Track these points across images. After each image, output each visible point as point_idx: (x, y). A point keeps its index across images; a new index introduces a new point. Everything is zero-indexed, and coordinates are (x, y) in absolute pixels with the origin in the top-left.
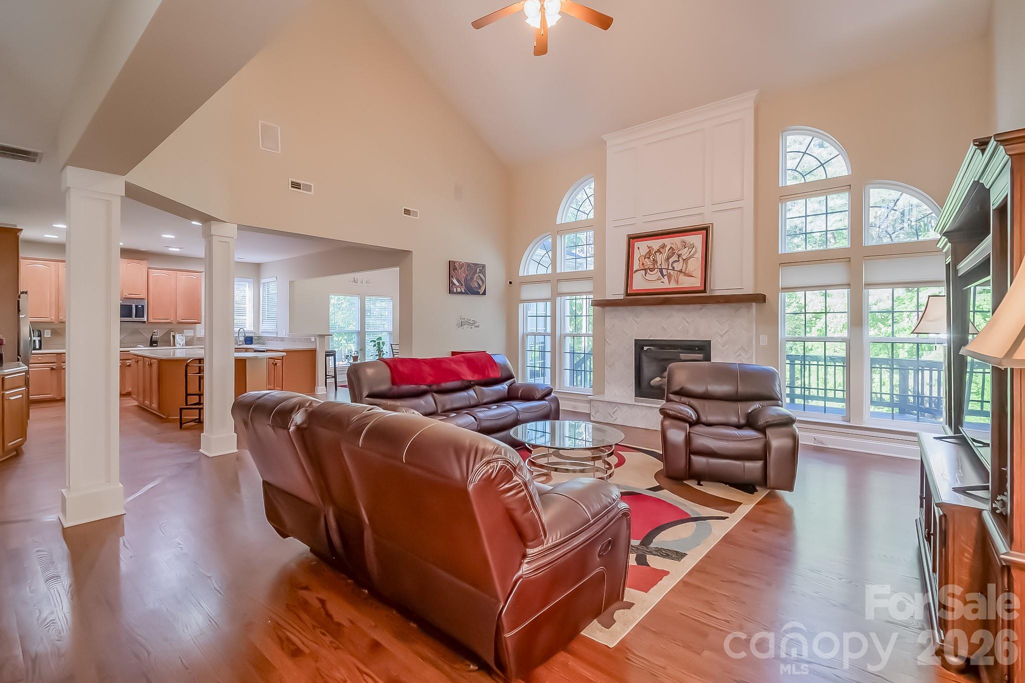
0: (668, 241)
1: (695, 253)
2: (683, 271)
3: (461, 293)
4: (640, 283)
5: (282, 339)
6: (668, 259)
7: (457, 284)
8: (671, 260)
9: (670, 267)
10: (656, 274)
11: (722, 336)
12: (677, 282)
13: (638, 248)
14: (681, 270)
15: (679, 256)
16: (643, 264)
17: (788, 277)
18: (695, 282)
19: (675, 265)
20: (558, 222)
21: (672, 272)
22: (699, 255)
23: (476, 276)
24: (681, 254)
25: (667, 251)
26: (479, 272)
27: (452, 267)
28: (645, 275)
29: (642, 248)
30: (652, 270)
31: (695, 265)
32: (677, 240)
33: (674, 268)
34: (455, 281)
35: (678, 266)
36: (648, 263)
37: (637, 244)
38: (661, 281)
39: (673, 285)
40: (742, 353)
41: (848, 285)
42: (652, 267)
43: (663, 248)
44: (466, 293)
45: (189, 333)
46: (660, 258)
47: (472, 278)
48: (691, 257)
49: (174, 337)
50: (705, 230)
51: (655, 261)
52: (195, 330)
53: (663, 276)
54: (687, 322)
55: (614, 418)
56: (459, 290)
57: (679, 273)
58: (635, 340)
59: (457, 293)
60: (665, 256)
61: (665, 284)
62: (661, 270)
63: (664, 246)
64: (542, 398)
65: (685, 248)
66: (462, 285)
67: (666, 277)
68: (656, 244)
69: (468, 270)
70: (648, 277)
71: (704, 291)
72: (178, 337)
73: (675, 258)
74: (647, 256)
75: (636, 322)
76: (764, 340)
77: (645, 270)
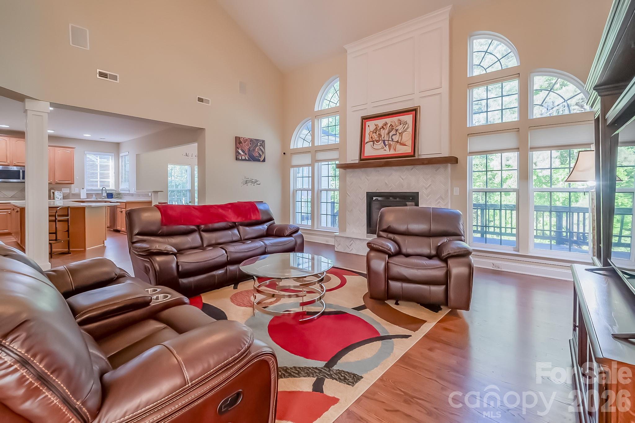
0: (389, 120)
1: (407, 128)
2: (399, 141)
3: (245, 160)
4: (369, 151)
5: (132, 195)
6: (389, 133)
7: (242, 153)
8: (391, 134)
9: (390, 139)
10: (381, 144)
11: (426, 189)
12: (395, 150)
13: (369, 126)
14: (398, 141)
15: (397, 130)
16: (372, 137)
17: (474, 144)
18: (408, 150)
19: (393, 137)
20: (316, 109)
21: (391, 143)
22: (410, 130)
23: (257, 148)
24: (398, 129)
25: (388, 127)
26: (260, 146)
27: (238, 141)
28: (373, 145)
29: (371, 125)
30: (378, 141)
31: (407, 137)
32: (395, 119)
33: (393, 139)
34: (240, 151)
35: (396, 138)
36: (375, 137)
37: (368, 123)
38: (384, 149)
39: (392, 152)
40: (441, 202)
41: (517, 149)
42: (378, 139)
43: (385, 125)
44: (249, 160)
45: (66, 191)
46: (384, 132)
47: (254, 150)
48: (405, 131)
49: (53, 193)
50: (414, 111)
51: (380, 135)
52: (70, 188)
53: (385, 145)
54: (402, 179)
55: (350, 249)
56: (243, 158)
57: (396, 143)
58: (367, 192)
59: (242, 160)
60: (387, 131)
61: (387, 152)
62: (384, 141)
63: (386, 124)
64: (290, 235)
65: (401, 124)
66: (246, 154)
67: (387, 146)
68: (380, 122)
69: (250, 144)
70: (375, 146)
71: (414, 156)
72: (56, 193)
73: (393, 132)
74: (374, 132)
75: (368, 180)
76: (457, 191)
77: (373, 141)
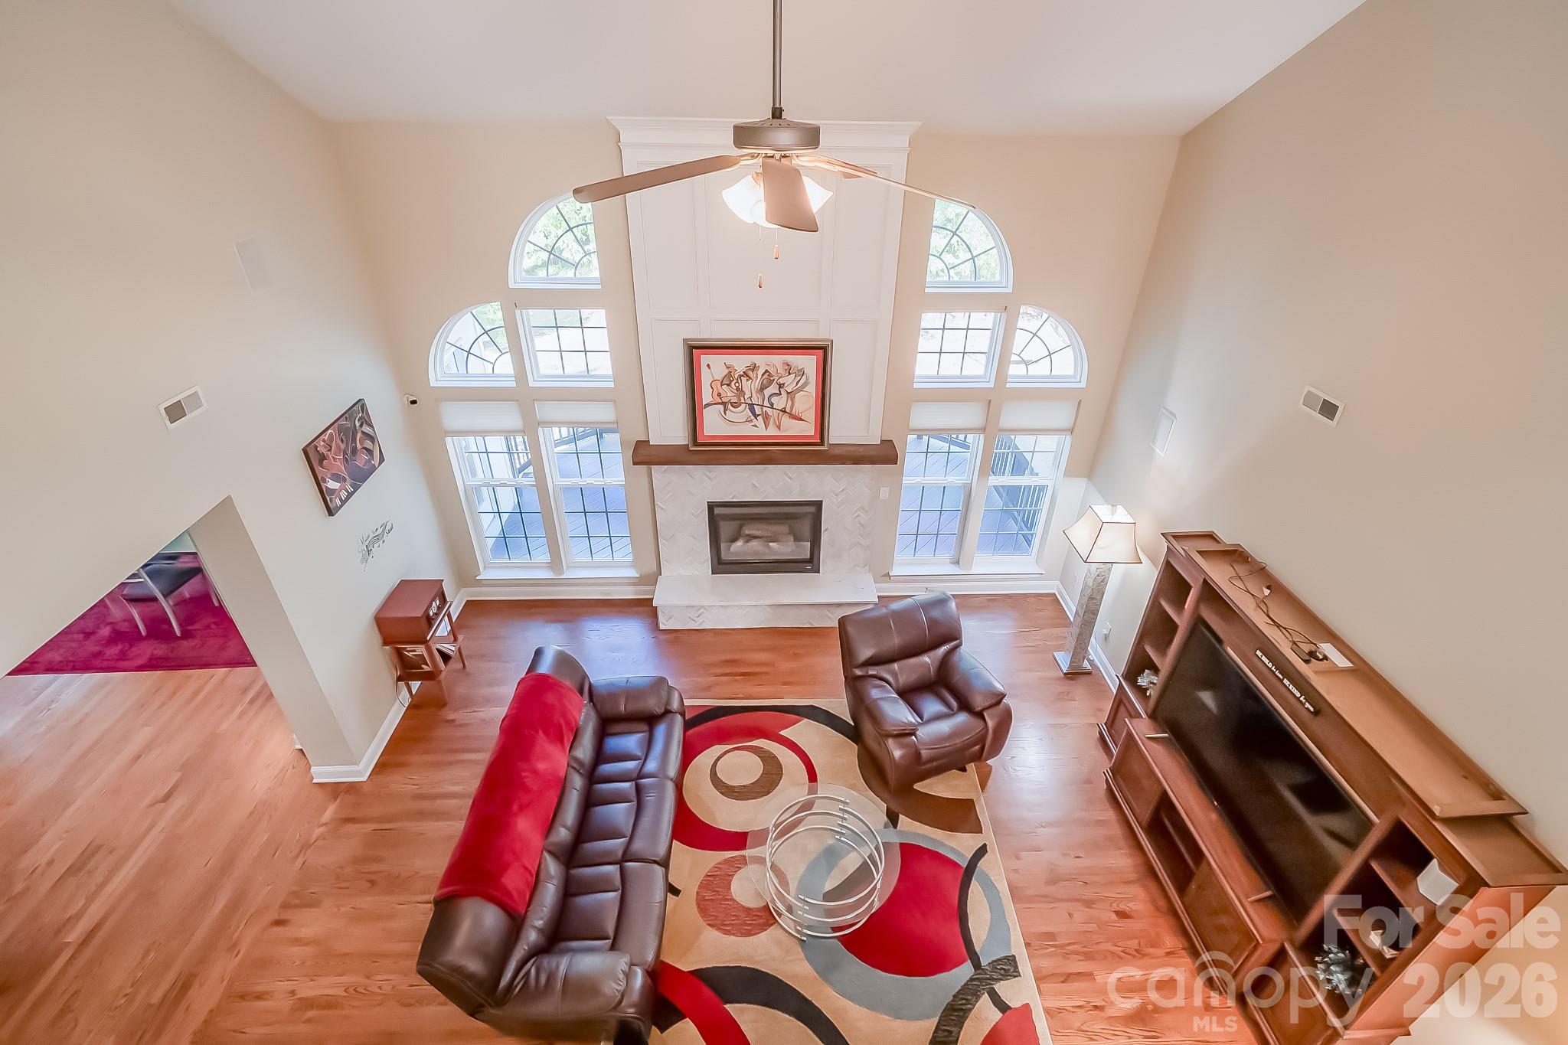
0: (762, 360)
1: (806, 384)
2: (788, 410)
3: (349, 496)
4: (715, 425)
6: (762, 389)
7: (336, 485)
8: (767, 392)
9: (766, 403)
10: (743, 412)
11: (837, 495)
12: (779, 427)
13: (708, 366)
14: (785, 408)
15: (781, 386)
16: (719, 395)
17: (923, 416)
18: (806, 429)
19: (774, 400)
20: (510, 284)
21: (770, 411)
22: (812, 389)
23: (359, 435)
24: (784, 384)
25: (760, 376)
26: (361, 426)
27: (313, 457)
28: (725, 414)
29: (713, 367)
30: (735, 405)
31: (805, 402)
32: (776, 360)
33: (772, 404)
34: (332, 484)
35: (780, 402)
36: (728, 393)
37: (705, 359)
38: (753, 424)
39: (772, 431)
40: (861, 514)
42: (734, 400)
43: (753, 370)
44: (356, 488)
46: (749, 387)
47: (355, 451)
48: (800, 390)
50: (822, 351)
51: (740, 391)
53: (756, 416)
54: (790, 478)
56: (342, 495)
57: (781, 413)
58: (709, 502)
59: (343, 503)
60: (757, 384)
61: (758, 429)
62: (751, 406)
63: (754, 368)
65: (790, 374)
66: (344, 479)
67: (760, 418)
68: (740, 362)
69: (342, 441)
70: (729, 415)
71: (822, 443)
73: (773, 389)
74: (725, 382)
75: (709, 478)
76: (884, 493)
77: (724, 404)
